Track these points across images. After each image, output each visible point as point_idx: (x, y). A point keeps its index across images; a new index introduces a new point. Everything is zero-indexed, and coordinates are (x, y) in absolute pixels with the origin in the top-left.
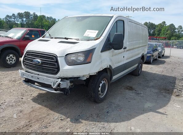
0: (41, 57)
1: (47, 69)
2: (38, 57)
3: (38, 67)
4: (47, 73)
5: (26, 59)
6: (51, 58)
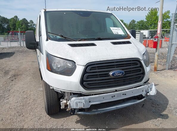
5: (88, 76)
6: (133, 63)
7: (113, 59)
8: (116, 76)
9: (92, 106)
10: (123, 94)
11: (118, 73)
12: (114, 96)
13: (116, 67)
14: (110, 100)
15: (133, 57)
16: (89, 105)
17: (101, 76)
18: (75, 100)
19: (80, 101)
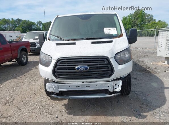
0: (85, 62)
1: (96, 74)
2: (82, 63)
3: (82, 74)
4: (96, 78)
5: (58, 68)
6: (100, 60)
7: (80, 56)
8: (80, 70)
9: (61, 91)
10: (87, 86)
11: (82, 68)
12: (79, 86)
13: (83, 63)
14: (76, 89)
15: (101, 55)
16: (58, 90)
17: (69, 69)
18: (48, 85)
19: (51, 86)
